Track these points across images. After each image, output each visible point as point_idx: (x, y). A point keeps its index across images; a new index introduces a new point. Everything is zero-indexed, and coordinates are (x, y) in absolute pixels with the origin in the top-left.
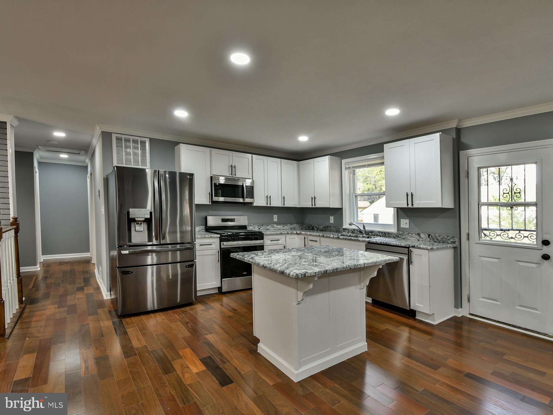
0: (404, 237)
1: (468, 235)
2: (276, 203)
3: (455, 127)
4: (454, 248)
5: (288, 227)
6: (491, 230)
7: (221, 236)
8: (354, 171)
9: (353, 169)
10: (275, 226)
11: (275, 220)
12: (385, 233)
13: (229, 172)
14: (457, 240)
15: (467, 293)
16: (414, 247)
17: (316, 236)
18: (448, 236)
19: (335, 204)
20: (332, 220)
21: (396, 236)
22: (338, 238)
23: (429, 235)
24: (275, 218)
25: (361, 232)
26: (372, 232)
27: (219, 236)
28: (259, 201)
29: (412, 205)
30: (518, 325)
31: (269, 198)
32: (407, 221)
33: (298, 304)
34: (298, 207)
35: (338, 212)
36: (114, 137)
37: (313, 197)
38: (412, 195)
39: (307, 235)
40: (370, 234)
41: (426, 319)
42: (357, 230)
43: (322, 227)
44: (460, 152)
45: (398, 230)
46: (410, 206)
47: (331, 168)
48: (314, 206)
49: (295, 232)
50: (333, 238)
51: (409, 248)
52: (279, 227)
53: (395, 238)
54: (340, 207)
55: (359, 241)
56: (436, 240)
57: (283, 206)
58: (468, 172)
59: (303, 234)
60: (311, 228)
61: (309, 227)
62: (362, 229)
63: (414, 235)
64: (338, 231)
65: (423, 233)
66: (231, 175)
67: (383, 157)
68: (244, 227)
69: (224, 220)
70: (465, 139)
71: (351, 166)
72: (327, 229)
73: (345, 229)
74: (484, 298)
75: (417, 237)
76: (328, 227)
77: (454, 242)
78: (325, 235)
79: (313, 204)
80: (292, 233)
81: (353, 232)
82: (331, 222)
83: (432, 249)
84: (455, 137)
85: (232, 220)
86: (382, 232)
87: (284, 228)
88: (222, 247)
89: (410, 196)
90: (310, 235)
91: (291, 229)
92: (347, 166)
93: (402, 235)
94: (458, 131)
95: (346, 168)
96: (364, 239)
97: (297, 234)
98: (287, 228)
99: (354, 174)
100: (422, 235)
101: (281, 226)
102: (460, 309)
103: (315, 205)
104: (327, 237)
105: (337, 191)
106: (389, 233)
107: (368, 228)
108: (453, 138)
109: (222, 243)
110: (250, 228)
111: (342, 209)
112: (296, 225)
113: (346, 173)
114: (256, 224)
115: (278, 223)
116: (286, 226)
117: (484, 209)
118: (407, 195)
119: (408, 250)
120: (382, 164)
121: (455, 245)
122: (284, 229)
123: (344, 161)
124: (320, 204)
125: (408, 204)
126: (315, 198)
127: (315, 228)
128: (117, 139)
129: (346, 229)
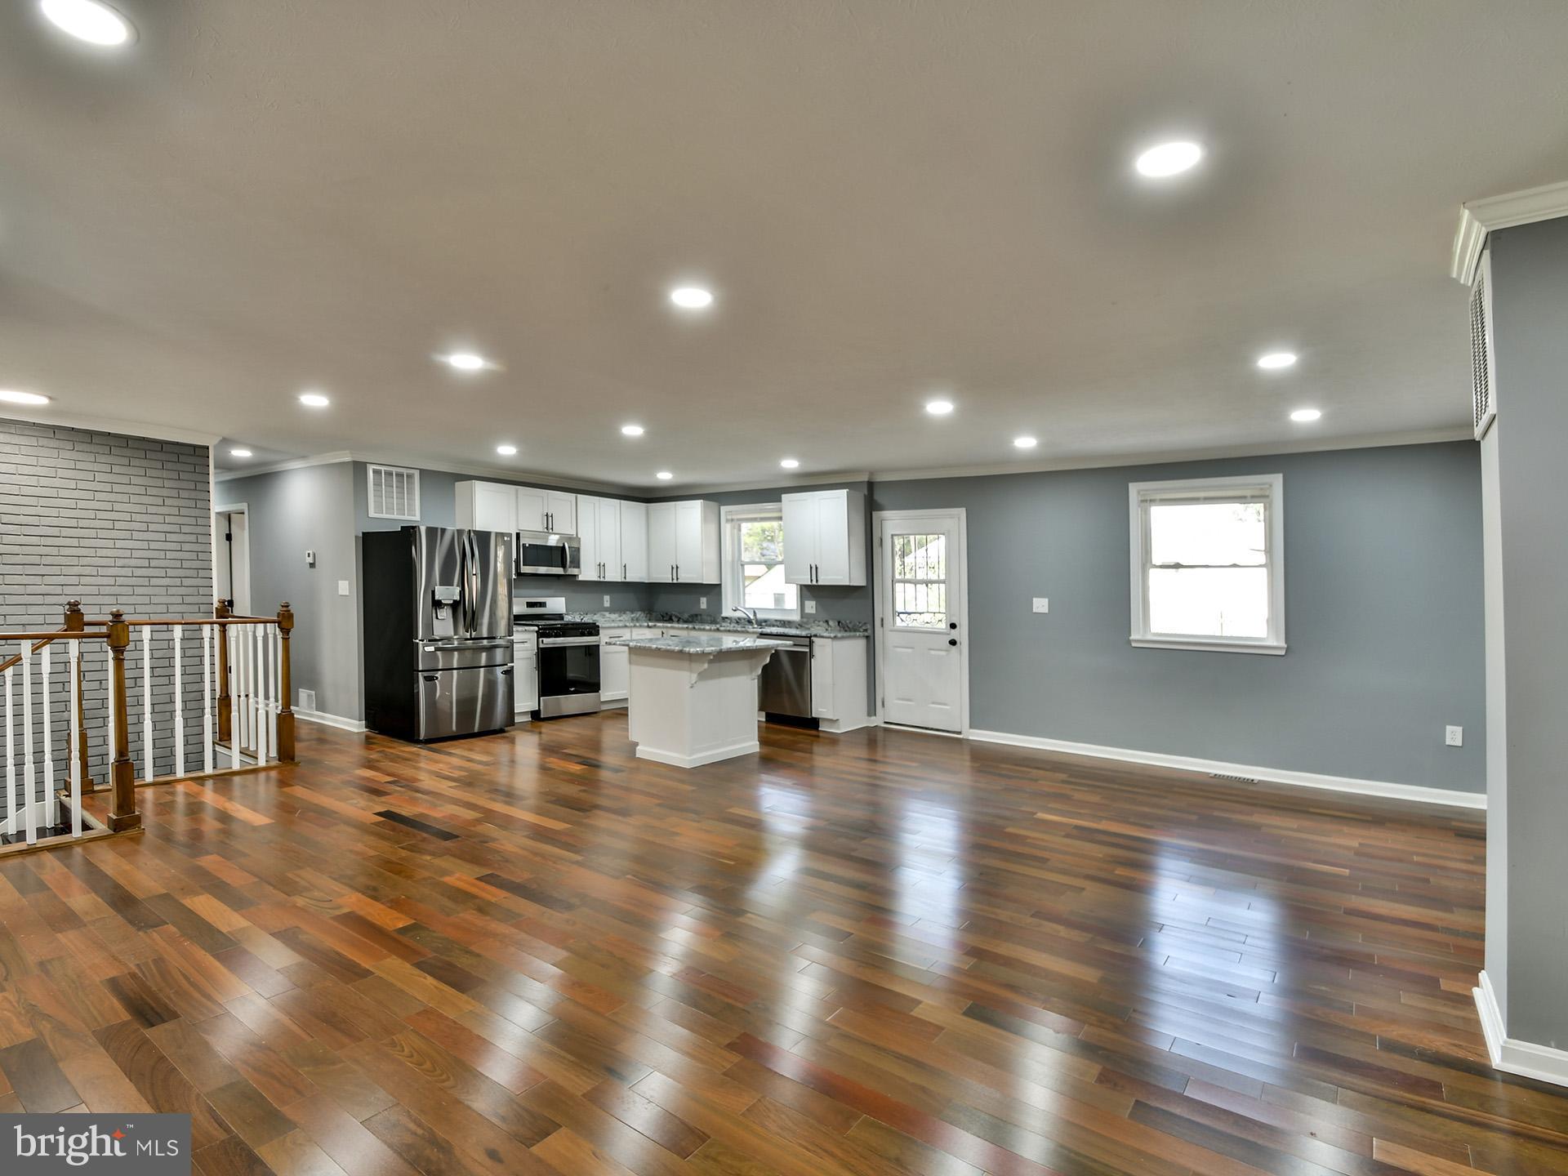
0: (807, 626)
1: (882, 620)
2: (613, 575)
3: (866, 480)
4: (867, 637)
5: (626, 617)
6: (909, 614)
7: (539, 629)
8: (740, 526)
9: (739, 522)
10: (607, 614)
11: (607, 604)
12: (784, 622)
13: (543, 524)
14: (869, 626)
15: (882, 696)
16: (816, 636)
17: (682, 629)
18: (860, 623)
19: (710, 579)
20: (704, 603)
21: (800, 626)
22: (718, 629)
23: (839, 622)
24: (607, 600)
25: (750, 622)
26: (765, 621)
27: (536, 628)
28: (587, 572)
29: (817, 581)
30: (931, 726)
31: (601, 567)
32: (813, 603)
33: (692, 687)
34: (646, 581)
35: (713, 590)
36: (370, 469)
37: (675, 567)
38: (817, 568)
39: (667, 627)
40: (764, 624)
41: (831, 728)
42: (744, 619)
43: (686, 616)
44: (874, 513)
45: (802, 617)
46: (814, 583)
47: (705, 519)
48: (675, 581)
49: (646, 624)
50: (710, 630)
51: (811, 637)
52: (613, 616)
53: (797, 628)
54: (718, 583)
55: (748, 632)
56: (847, 629)
57: (623, 580)
58: (881, 540)
59: (659, 627)
60: (667, 618)
61: (663, 616)
62: (752, 617)
63: (821, 623)
64: (714, 622)
65: (833, 619)
66: (546, 530)
67: (781, 511)
68: (560, 617)
69: (530, 605)
70: (879, 497)
71: (735, 517)
72: (695, 619)
73: (724, 619)
74: (899, 699)
75: (825, 625)
76: (696, 615)
77: (866, 630)
78: (697, 627)
79: (675, 578)
80: (641, 626)
81: (737, 622)
82: (702, 607)
83: (835, 637)
84: (866, 493)
85: (542, 605)
86: (780, 621)
87: (621, 618)
88: (541, 646)
89: (814, 570)
90: (672, 628)
91: (632, 620)
92: (729, 517)
93: (806, 623)
94: (871, 485)
95: (727, 521)
96: (755, 630)
97: (648, 627)
98: (626, 619)
99: (740, 530)
100: (831, 623)
101: (616, 615)
102: (873, 718)
103: (677, 579)
104: (700, 629)
105: (713, 556)
106: (789, 622)
107: (760, 616)
108: (865, 495)
109: (541, 639)
110: (568, 618)
111: (719, 586)
112: (639, 613)
113: (727, 528)
114: (576, 612)
115: (611, 610)
116: (624, 616)
117: (899, 587)
118: (811, 568)
119: (810, 640)
120: (780, 518)
121: (866, 634)
122: (620, 621)
123: (724, 509)
124: (685, 577)
125: (811, 580)
126: (677, 567)
127: (673, 618)
128: (375, 471)
129: (727, 618)
